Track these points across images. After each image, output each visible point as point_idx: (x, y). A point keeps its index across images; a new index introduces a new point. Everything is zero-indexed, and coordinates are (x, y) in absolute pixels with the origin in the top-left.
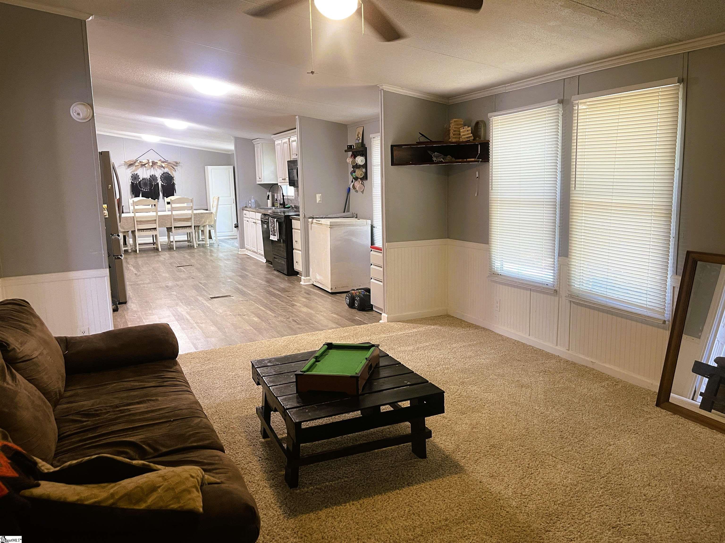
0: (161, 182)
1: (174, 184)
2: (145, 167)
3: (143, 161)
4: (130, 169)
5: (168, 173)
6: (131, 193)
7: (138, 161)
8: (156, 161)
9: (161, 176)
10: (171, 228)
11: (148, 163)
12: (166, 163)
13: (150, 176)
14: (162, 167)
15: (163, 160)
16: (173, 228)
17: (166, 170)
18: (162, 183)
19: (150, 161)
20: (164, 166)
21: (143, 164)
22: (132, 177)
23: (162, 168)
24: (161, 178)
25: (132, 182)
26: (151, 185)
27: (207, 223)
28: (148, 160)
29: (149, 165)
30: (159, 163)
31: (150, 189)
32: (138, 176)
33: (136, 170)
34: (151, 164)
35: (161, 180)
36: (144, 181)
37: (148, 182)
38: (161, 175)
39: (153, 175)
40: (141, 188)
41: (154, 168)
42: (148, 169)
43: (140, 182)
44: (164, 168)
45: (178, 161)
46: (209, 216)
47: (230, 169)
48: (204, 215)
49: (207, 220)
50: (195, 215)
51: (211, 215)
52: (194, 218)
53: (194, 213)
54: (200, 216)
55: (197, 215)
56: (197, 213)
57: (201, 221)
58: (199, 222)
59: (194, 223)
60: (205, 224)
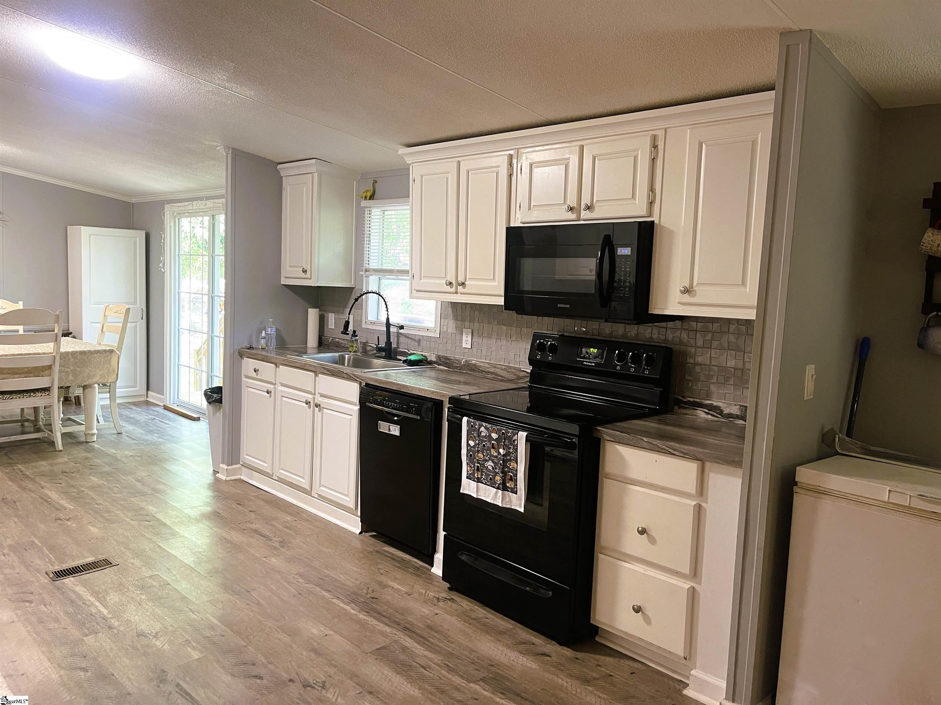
27: (95, 379)
46: (102, 360)
47: (138, 239)
48: (91, 358)
49: (96, 371)
50: (64, 357)
51: (109, 358)
52: (60, 366)
53: (61, 353)
54: (77, 359)
55: (70, 356)
56: (69, 352)
57: (78, 374)
58: (73, 378)
59: (60, 379)
60: (90, 380)
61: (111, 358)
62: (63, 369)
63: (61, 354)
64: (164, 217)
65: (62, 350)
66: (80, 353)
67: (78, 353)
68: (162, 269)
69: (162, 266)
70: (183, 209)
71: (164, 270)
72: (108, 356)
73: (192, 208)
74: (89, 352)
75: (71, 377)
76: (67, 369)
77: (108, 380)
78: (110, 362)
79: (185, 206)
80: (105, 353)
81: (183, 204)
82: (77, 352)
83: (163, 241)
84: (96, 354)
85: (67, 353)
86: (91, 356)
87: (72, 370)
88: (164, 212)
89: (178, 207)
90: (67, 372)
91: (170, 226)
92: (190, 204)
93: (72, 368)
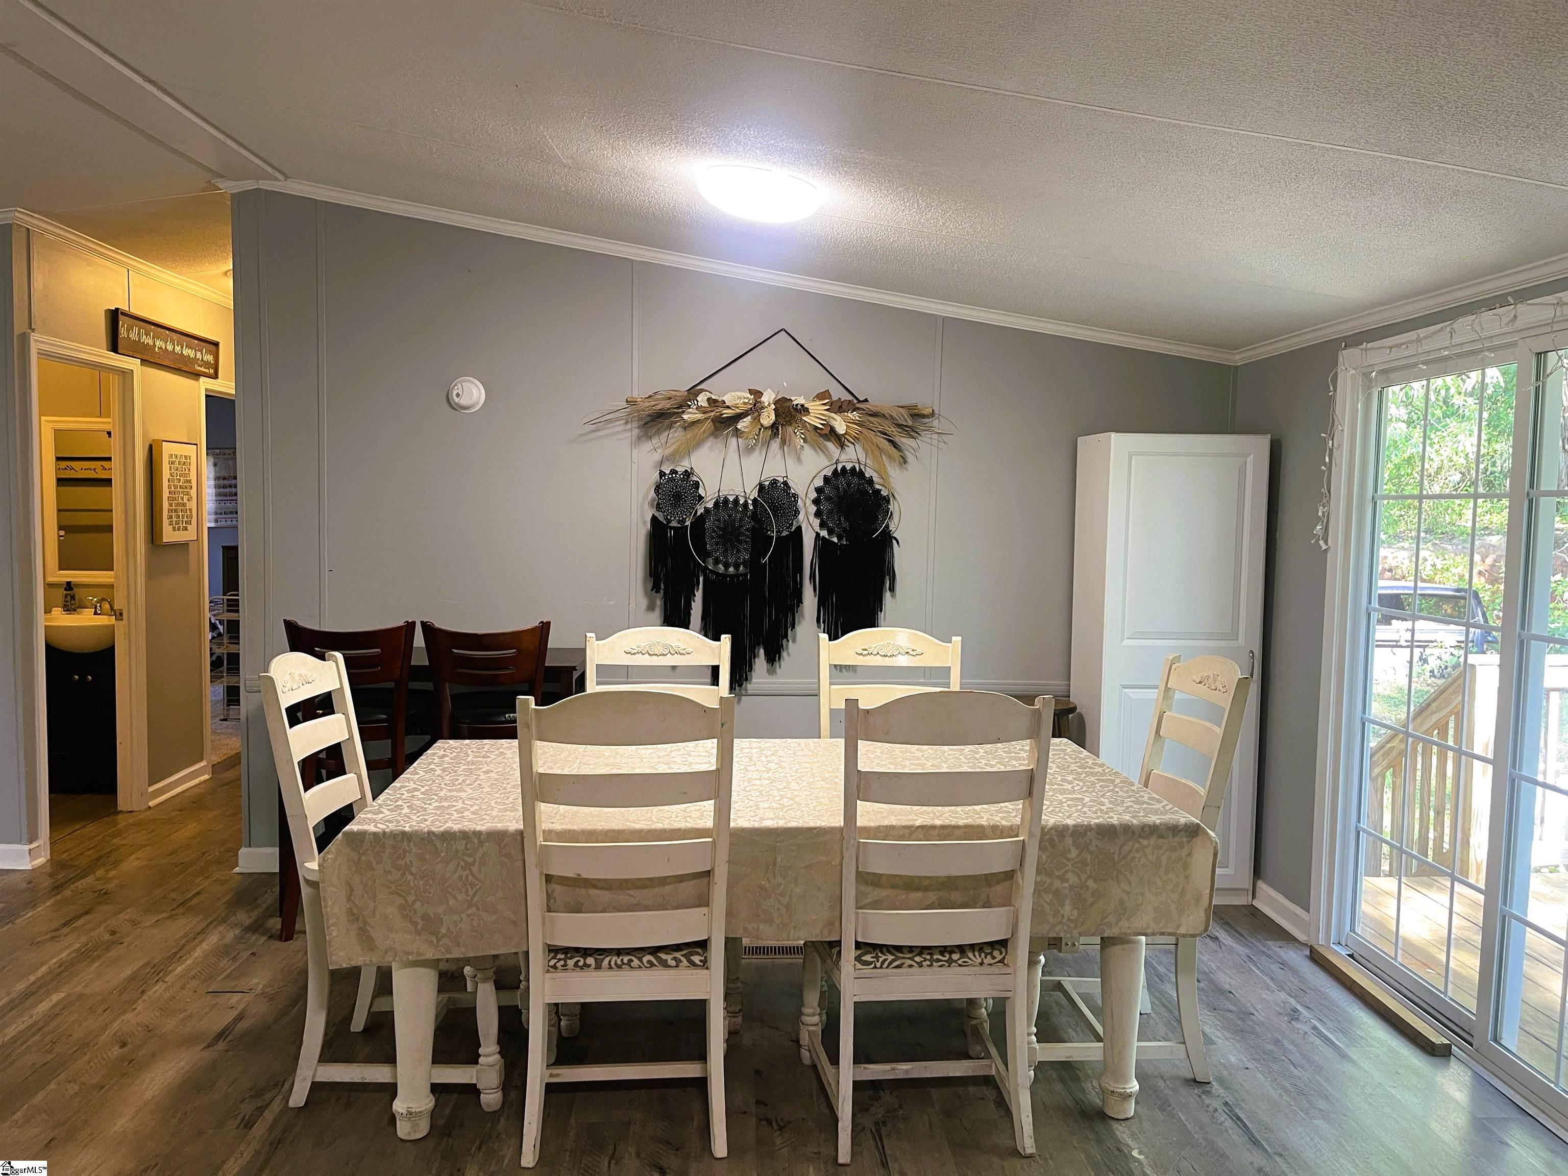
0: (816, 522)
1: (887, 539)
2: (737, 433)
3: (728, 399)
4: (655, 441)
5: (861, 474)
6: (645, 581)
7: (702, 400)
8: (799, 400)
9: (819, 490)
10: (835, 945)
11: (756, 409)
12: (854, 416)
13: (761, 487)
14: (831, 434)
15: (838, 393)
16: (849, 953)
17: (851, 457)
18: (824, 533)
19: (768, 398)
20: (841, 428)
21: (727, 413)
22: (658, 488)
23: (830, 445)
24: (816, 502)
25: (654, 518)
26: (760, 540)
27: (1144, 919)
28: (757, 394)
29: (757, 419)
30: (817, 414)
31: (754, 564)
32: (697, 485)
33: (688, 449)
34: (768, 418)
35: (818, 514)
36: (724, 516)
37: (748, 524)
38: (819, 482)
39: (774, 482)
40: (704, 555)
41: (783, 442)
42: (750, 450)
43: (699, 521)
44: (839, 440)
45: (925, 403)
46: (1164, 859)
47: (1250, 459)
48: (1130, 851)
49: (1143, 894)
50: (1051, 841)
51: (1184, 853)
52: (1038, 872)
53: (1043, 829)
54: (1089, 851)
55: (1069, 841)
56: (1066, 827)
57: (1091, 900)
58: (1075, 912)
59: (1037, 914)
60: (1124, 923)
61: (1189, 855)
62: (1048, 881)
63: (1044, 831)
64: (1335, 390)
65: (1050, 819)
66: (1098, 833)
67: (1093, 832)
68: (1321, 542)
69: (1321, 534)
70: (1407, 353)
71: (1326, 542)
72: (1181, 846)
73: (1447, 343)
74: (1127, 829)
75: (1068, 909)
76: (1057, 884)
77: (1178, 927)
78: (1186, 867)
79: (1419, 340)
80: (1174, 835)
81: (1412, 335)
82: (1088, 828)
83: (1327, 460)
84: (1144, 838)
85: (1061, 831)
86: (1130, 844)
87: (1071, 887)
88: (1336, 374)
89: (1391, 348)
90: (1057, 893)
91: (1355, 411)
92: (1442, 330)
93: (1072, 879)
